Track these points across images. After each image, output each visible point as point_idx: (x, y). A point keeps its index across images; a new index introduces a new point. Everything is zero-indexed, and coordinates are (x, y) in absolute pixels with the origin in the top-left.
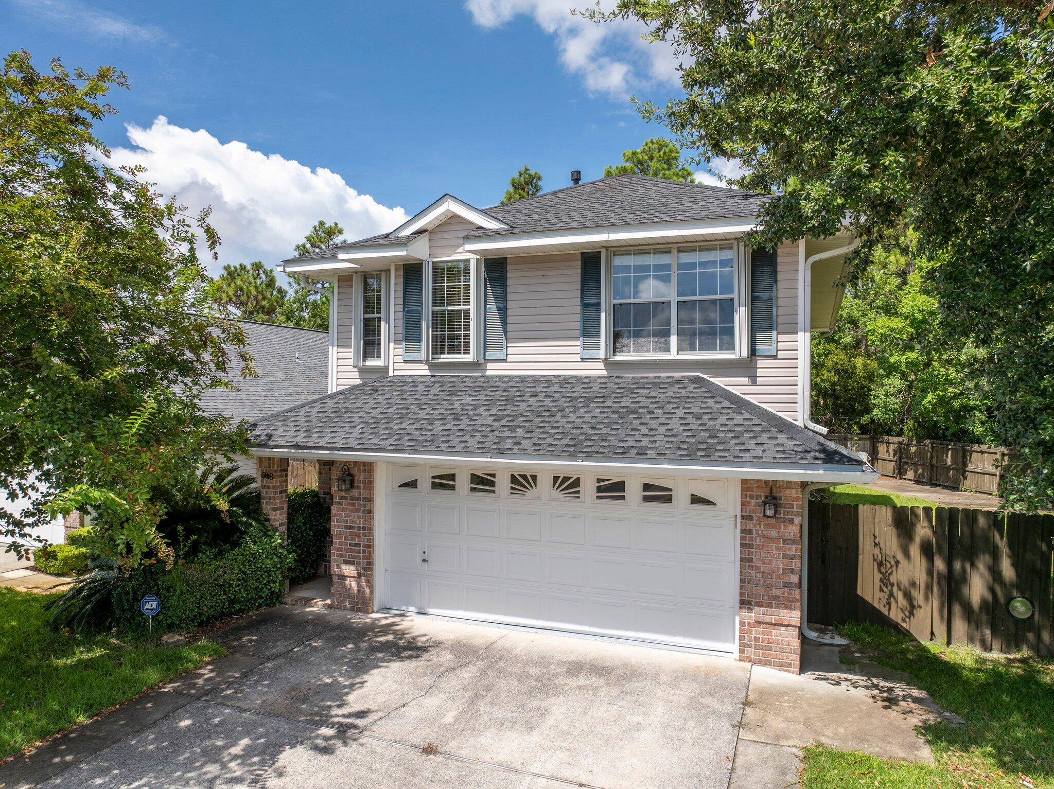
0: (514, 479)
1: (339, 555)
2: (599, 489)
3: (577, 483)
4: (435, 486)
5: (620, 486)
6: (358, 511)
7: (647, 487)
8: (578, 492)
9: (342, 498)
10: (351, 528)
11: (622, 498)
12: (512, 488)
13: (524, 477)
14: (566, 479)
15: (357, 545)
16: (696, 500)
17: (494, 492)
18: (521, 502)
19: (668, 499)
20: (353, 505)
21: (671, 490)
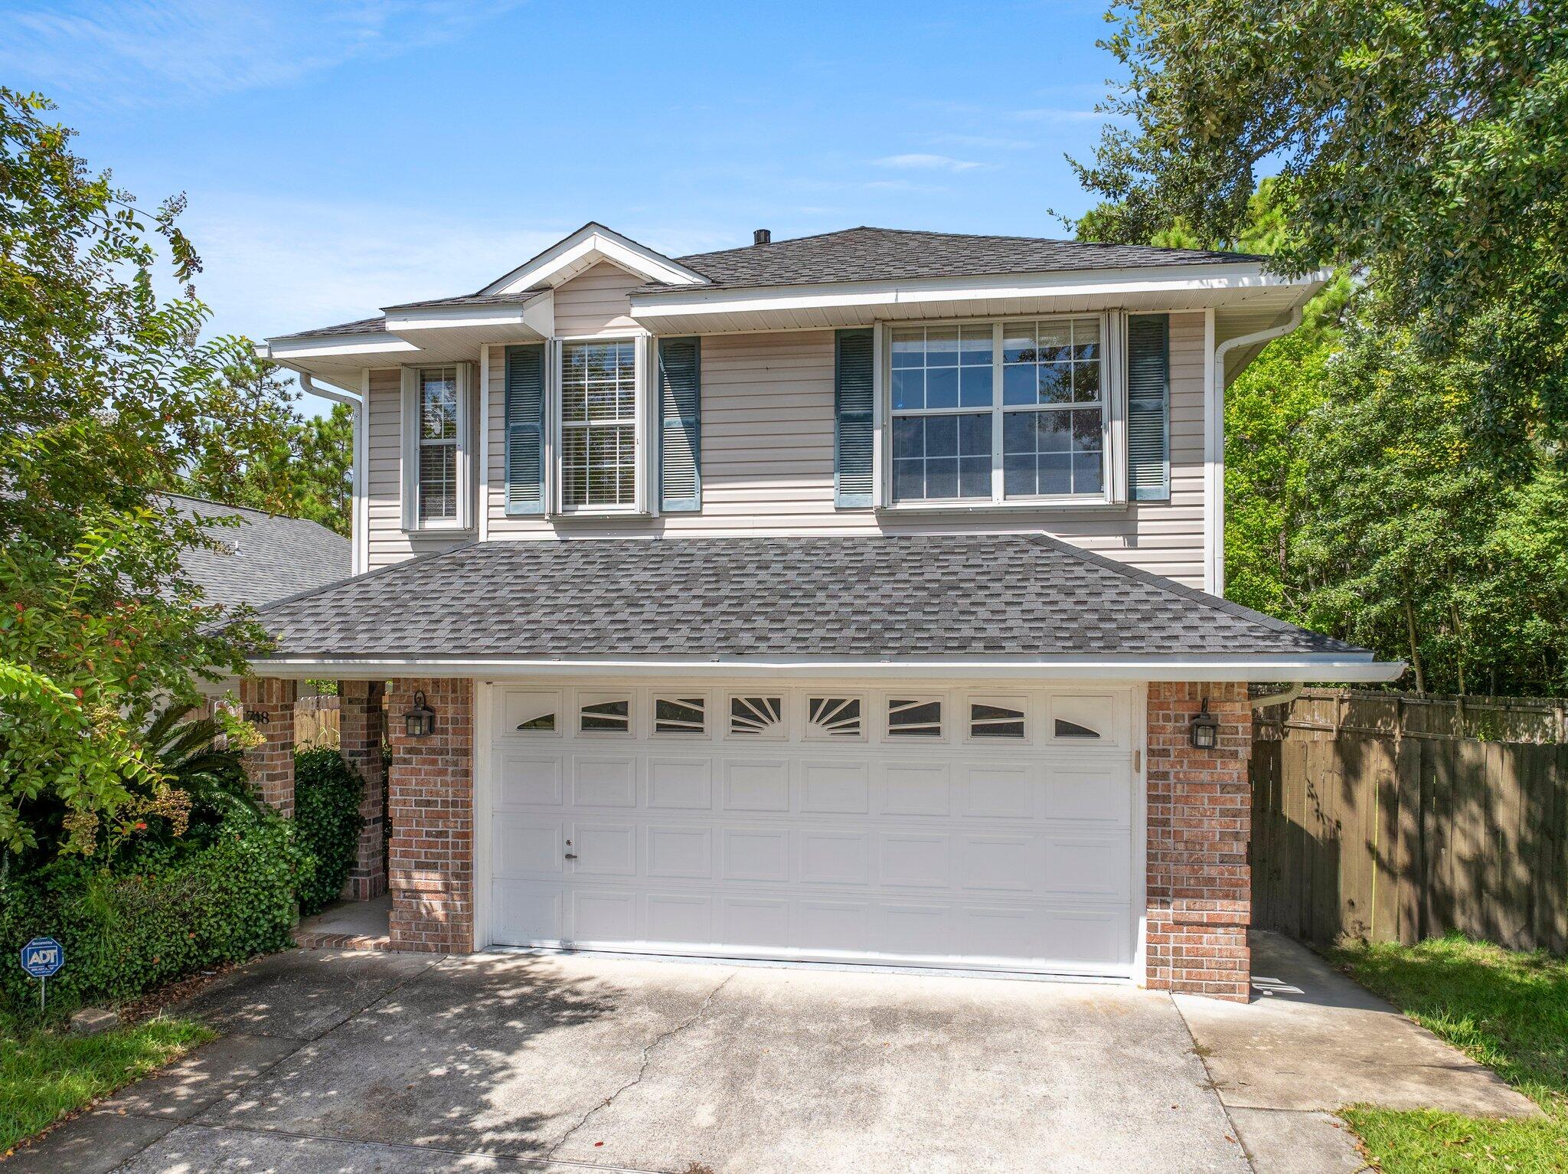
0: (738, 707)
1: (404, 854)
2: (894, 719)
3: (853, 709)
4: (588, 724)
5: (931, 712)
6: (442, 772)
7: (978, 711)
8: (857, 724)
9: (410, 751)
10: (428, 803)
11: (936, 731)
12: (734, 723)
13: (758, 703)
14: (833, 704)
15: (440, 834)
16: (1064, 729)
17: (701, 730)
18: (751, 747)
19: (1017, 730)
20: (434, 762)
21: (1021, 715)
